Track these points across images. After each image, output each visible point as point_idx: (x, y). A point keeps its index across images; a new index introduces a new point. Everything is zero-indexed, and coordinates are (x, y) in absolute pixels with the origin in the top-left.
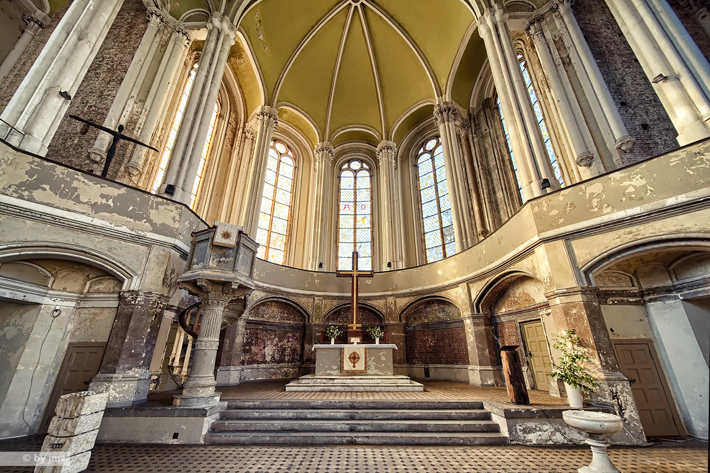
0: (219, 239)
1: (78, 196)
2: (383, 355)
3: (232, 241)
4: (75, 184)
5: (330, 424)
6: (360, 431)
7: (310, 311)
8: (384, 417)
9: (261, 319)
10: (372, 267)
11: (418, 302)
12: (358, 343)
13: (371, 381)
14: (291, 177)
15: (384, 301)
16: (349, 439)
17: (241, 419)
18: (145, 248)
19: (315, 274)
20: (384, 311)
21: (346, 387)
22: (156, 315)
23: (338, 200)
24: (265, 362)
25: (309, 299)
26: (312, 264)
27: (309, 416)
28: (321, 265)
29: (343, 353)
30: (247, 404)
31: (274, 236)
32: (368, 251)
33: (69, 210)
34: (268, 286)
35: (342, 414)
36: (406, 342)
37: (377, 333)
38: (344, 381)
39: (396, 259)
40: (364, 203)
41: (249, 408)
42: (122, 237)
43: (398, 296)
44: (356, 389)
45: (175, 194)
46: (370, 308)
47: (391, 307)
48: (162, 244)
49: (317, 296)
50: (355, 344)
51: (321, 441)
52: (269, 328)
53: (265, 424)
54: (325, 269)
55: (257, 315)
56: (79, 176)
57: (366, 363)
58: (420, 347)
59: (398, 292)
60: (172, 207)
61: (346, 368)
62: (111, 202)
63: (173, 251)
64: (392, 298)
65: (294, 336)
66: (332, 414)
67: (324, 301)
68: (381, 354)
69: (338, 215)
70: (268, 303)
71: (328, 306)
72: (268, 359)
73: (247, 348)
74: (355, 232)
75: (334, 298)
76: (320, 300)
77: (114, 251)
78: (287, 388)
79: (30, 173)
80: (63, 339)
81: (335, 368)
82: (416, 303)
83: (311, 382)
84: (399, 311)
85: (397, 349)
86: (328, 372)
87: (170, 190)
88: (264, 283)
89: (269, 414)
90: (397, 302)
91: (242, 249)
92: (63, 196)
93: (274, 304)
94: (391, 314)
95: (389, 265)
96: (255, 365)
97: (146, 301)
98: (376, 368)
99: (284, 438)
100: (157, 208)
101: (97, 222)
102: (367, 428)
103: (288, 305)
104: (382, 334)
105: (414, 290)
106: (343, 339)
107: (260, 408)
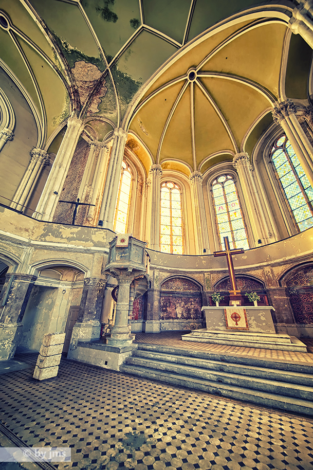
0: (119, 244)
1: (62, 236)
2: (262, 315)
3: (126, 244)
4: (61, 230)
5: (200, 372)
6: (227, 384)
7: (202, 282)
8: (252, 374)
9: (170, 290)
10: (250, 246)
11: (296, 269)
12: (237, 305)
13: (250, 338)
14: (179, 200)
15: (262, 270)
16: (214, 389)
17: (143, 357)
18: (91, 255)
19: (202, 257)
20: (263, 278)
21: (227, 341)
22: (100, 291)
23: (214, 205)
24: (178, 318)
25: (200, 275)
26: (199, 251)
27: (186, 362)
28: (205, 251)
29: (226, 313)
30: (148, 347)
31: (174, 238)
32: (244, 235)
33: (59, 243)
34: (170, 268)
35: (212, 365)
36: (292, 304)
37: (254, 297)
38: (226, 336)
39: (266, 236)
40: (234, 202)
41: (149, 350)
42: (81, 251)
43: (273, 265)
44: (236, 343)
45: (103, 225)
46: (250, 277)
47: (268, 275)
48: (99, 251)
49: (206, 272)
50: (235, 306)
51: (192, 386)
52: (177, 295)
53: (155, 364)
54: (209, 252)
55: (167, 287)
56: (62, 226)
57: (246, 322)
58: (308, 308)
59: (272, 262)
60: (102, 231)
61: (230, 325)
62: (75, 236)
63: (105, 255)
64: (268, 267)
65: (195, 300)
66: (204, 363)
67: (212, 275)
68: (260, 315)
69: (215, 215)
70: (174, 279)
71: (215, 279)
72: (179, 316)
73: (164, 309)
74: (230, 223)
75: (219, 272)
76: (208, 274)
77: (78, 259)
78: (183, 338)
79: (44, 230)
80: (67, 304)
81: (221, 324)
82: (293, 270)
83: (200, 335)
84: (277, 278)
85: (275, 310)
86: (216, 327)
87: (101, 223)
88: (167, 267)
89: (160, 357)
90: (274, 270)
91: (133, 247)
92: (56, 237)
93: (178, 280)
94: (270, 280)
95: (260, 242)
96: (171, 320)
97: (94, 283)
98: (258, 326)
99: (165, 377)
100: (95, 234)
101: (70, 246)
102: (234, 382)
103: (187, 280)
104: (258, 298)
105: (287, 258)
106: (226, 302)
107: (156, 351)
